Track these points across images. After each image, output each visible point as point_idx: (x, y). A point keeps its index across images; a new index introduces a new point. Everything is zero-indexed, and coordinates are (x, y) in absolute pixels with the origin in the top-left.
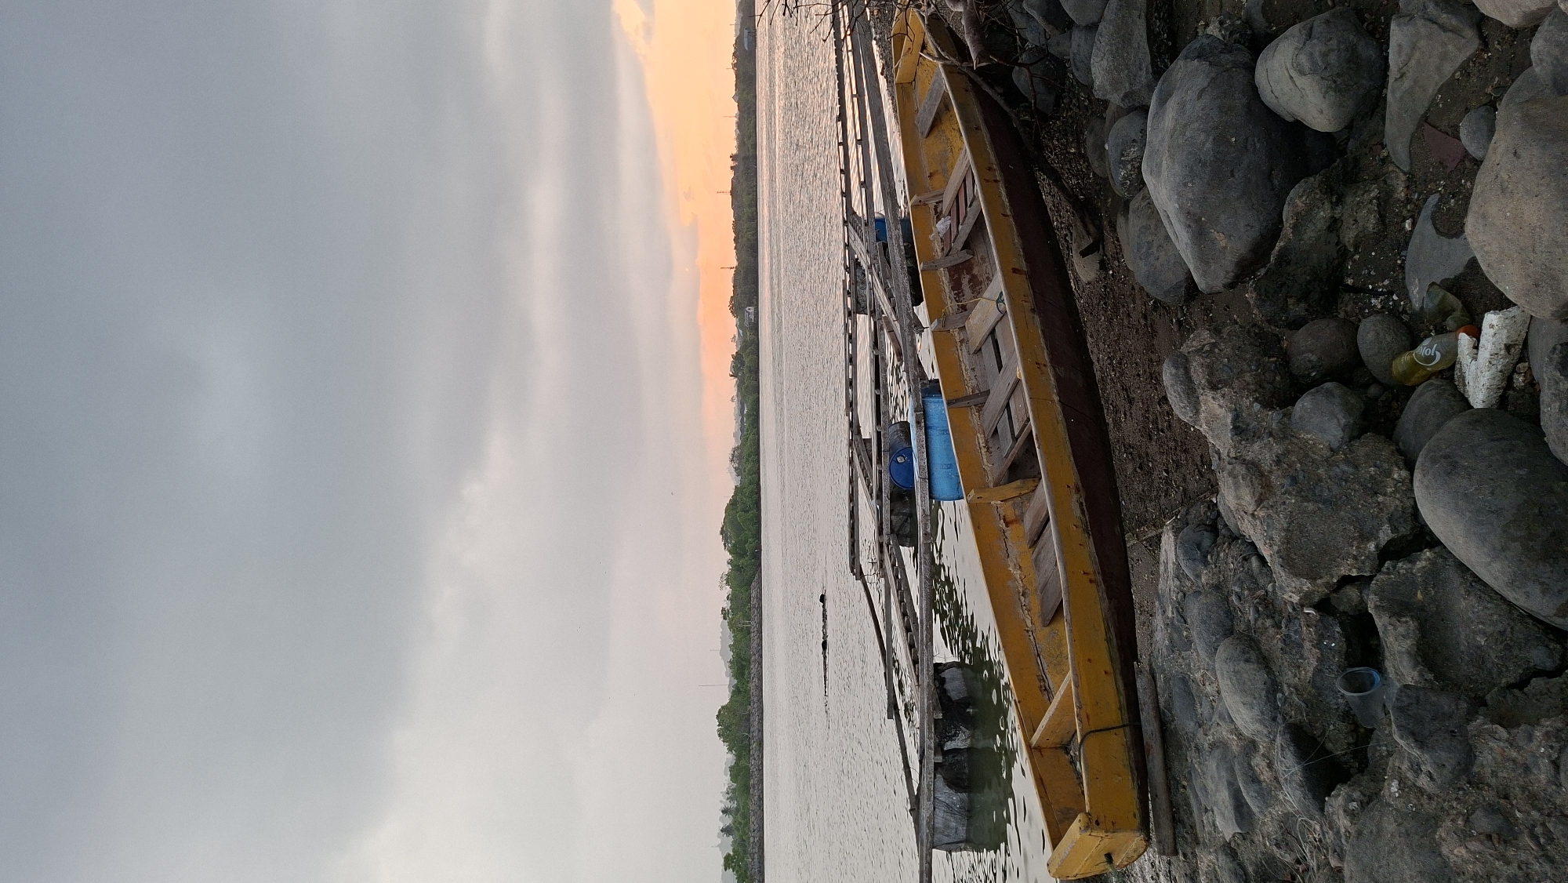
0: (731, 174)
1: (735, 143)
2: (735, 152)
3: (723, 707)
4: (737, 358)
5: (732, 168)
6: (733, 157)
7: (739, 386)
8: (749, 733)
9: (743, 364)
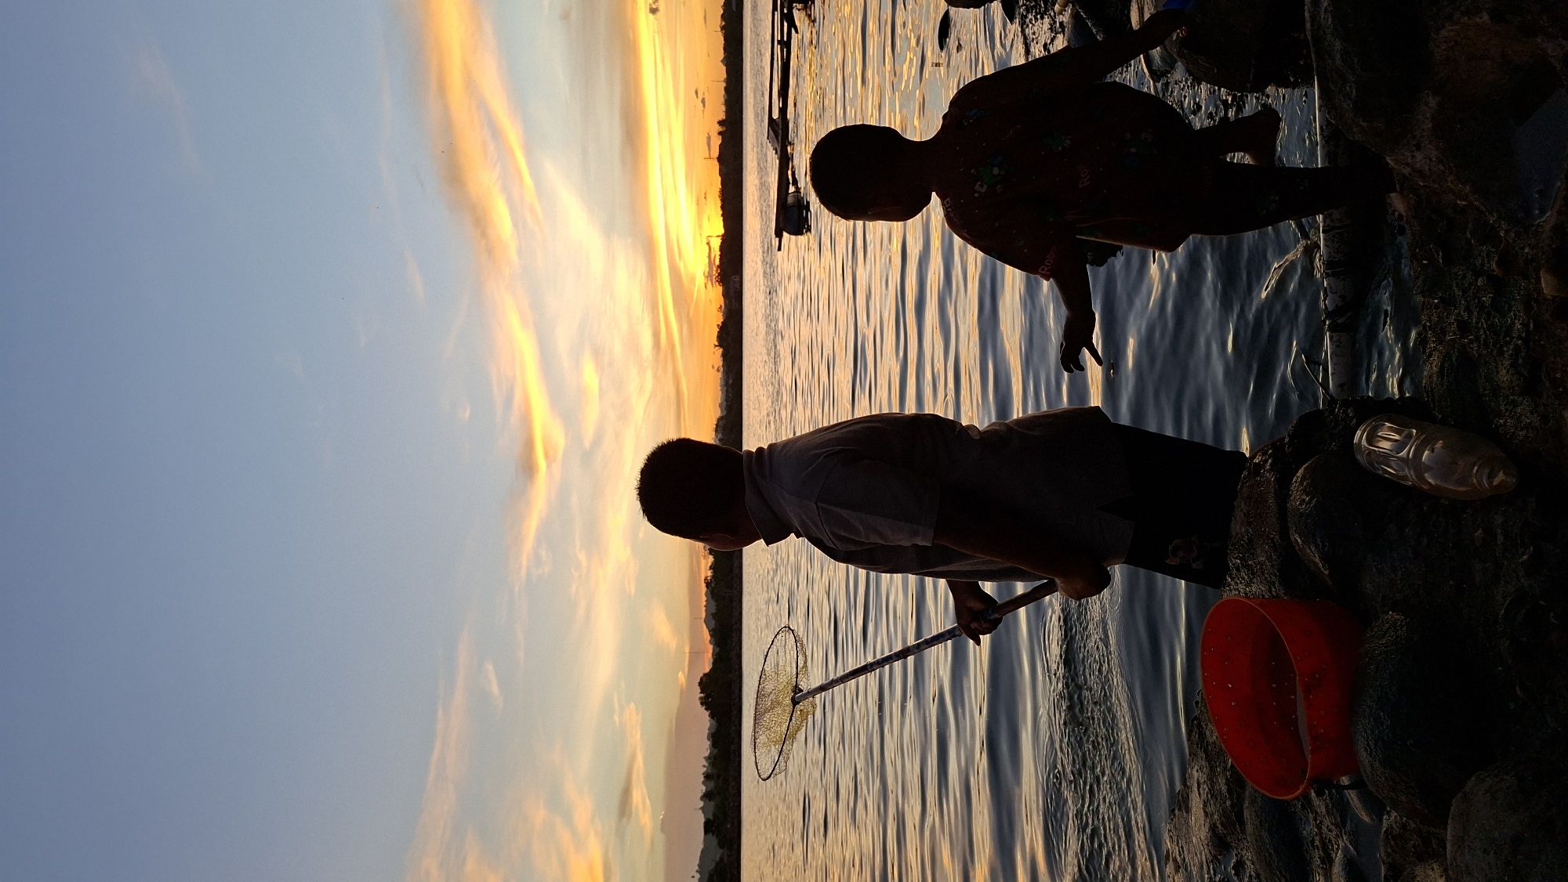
0: (719, 140)
1: (723, 108)
2: (722, 116)
3: (705, 675)
4: (723, 328)
5: (720, 133)
6: (720, 123)
7: (724, 355)
9: (727, 334)
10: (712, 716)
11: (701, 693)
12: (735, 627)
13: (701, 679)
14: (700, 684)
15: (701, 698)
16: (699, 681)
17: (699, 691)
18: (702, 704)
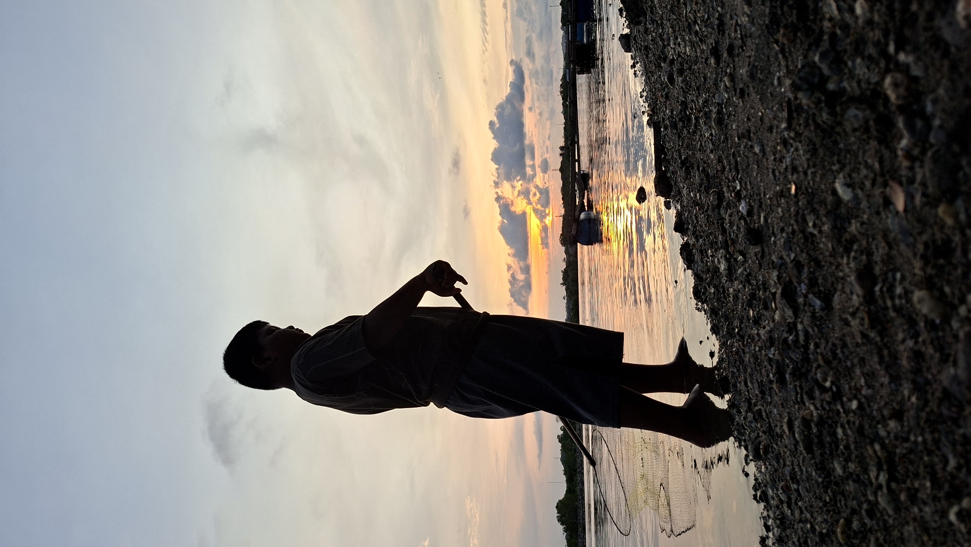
0: (560, 159)
1: (563, 140)
2: (563, 144)
3: (559, 501)
4: (565, 273)
5: (561, 155)
6: (562, 148)
7: (566, 290)
8: (577, 520)
9: (568, 276)
10: (566, 530)
11: (558, 513)
12: (578, 470)
13: (558, 504)
14: (557, 507)
15: (557, 517)
16: (556, 505)
17: (557, 512)
18: (558, 521)
